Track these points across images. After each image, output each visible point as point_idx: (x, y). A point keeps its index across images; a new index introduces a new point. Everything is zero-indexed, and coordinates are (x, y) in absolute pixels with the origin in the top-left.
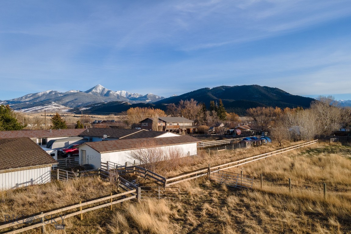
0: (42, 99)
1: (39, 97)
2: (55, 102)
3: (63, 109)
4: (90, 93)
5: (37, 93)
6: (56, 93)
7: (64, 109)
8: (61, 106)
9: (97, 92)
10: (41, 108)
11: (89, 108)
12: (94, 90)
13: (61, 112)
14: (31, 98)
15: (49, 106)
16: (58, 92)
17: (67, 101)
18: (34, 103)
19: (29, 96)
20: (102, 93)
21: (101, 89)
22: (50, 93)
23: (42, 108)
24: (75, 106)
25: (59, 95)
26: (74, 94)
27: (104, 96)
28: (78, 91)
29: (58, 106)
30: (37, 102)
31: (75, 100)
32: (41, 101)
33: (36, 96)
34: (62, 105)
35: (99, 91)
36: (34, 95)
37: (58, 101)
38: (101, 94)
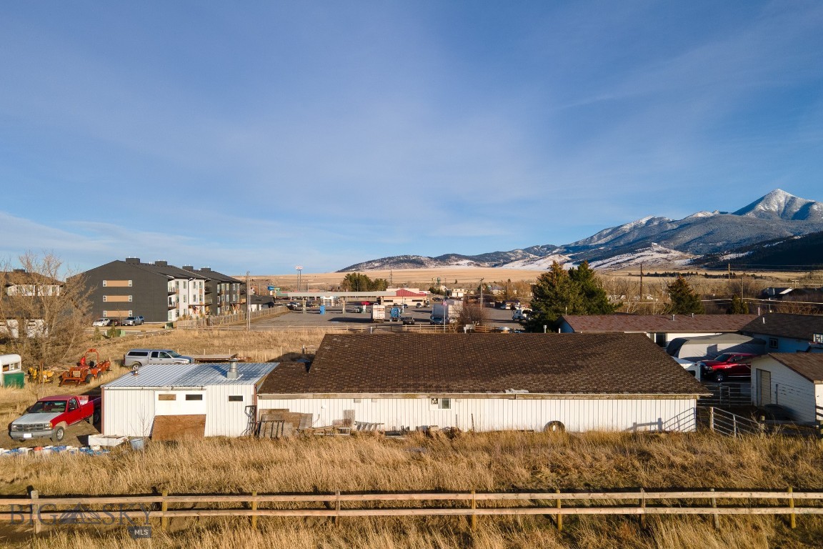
0: (631, 238)
1: (625, 235)
2: (658, 242)
3: (677, 258)
4: (750, 215)
5: (621, 226)
6: (662, 223)
7: (681, 258)
8: (673, 251)
9: (770, 211)
10: (629, 258)
11: (746, 253)
12: (760, 207)
13: (673, 267)
14: (609, 238)
15: (646, 253)
16: (667, 219)
17: (688, 238)
18: (615, 247)
19: (605, 233)
20: (784, 210)
21: (782, 200)
22: (649, 222)
23: (632, 257)
24: (706, 250)
25: (669, 227)
26: (704, 220)
27: (793, 219)
28: (717, 213)
29: (666, 252)
30: (622, 246)
31: (708, 234)
32: (629, 244)
33: (619, 233)
34: (676, 249)
35: (777, 207)
36: (615, 230)
37: (665, 240)
38: (784, 214)
